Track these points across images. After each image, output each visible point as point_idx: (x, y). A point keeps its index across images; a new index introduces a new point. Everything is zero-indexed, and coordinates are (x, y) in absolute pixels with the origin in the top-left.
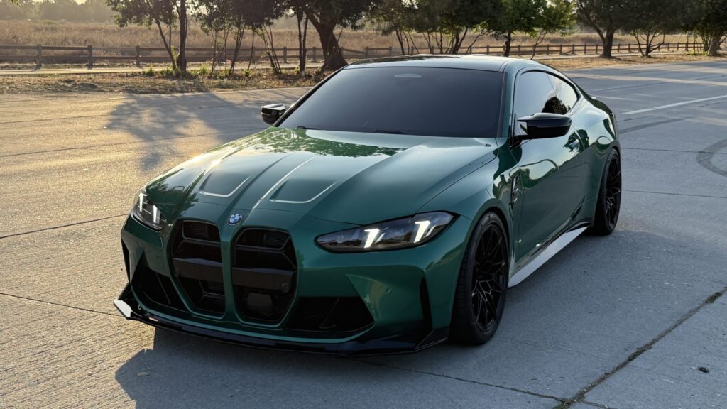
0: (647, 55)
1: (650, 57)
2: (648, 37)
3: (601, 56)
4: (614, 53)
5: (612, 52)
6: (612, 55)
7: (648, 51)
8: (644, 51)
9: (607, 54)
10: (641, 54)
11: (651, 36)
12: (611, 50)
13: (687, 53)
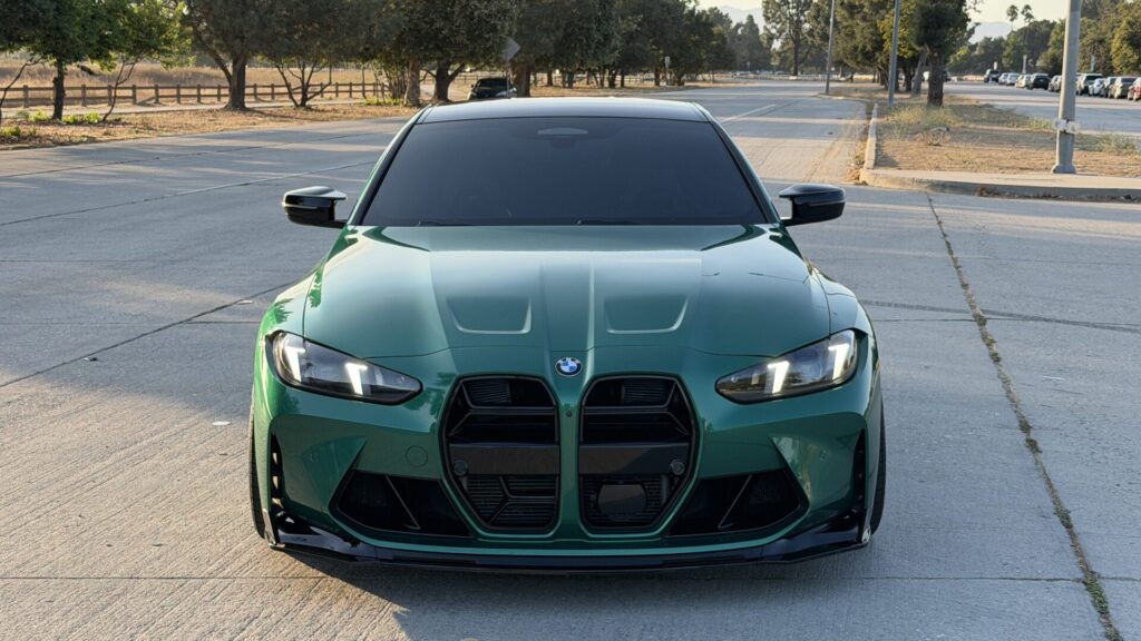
0: (303, 104)
1: (309, 108)
2: (303, 72)
3: (227, 108)
4: (249, 103)
5: (247, 99)
6: (247, 105)
7: (305, 99)
8: (298, 98)
9: (237, 104)
10: (293, 104)
11: (308, 70)
12: (244, 95)
13: (364, 101)
